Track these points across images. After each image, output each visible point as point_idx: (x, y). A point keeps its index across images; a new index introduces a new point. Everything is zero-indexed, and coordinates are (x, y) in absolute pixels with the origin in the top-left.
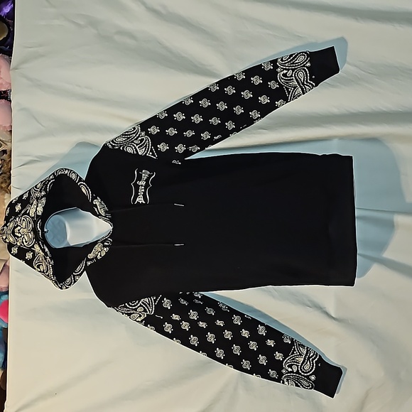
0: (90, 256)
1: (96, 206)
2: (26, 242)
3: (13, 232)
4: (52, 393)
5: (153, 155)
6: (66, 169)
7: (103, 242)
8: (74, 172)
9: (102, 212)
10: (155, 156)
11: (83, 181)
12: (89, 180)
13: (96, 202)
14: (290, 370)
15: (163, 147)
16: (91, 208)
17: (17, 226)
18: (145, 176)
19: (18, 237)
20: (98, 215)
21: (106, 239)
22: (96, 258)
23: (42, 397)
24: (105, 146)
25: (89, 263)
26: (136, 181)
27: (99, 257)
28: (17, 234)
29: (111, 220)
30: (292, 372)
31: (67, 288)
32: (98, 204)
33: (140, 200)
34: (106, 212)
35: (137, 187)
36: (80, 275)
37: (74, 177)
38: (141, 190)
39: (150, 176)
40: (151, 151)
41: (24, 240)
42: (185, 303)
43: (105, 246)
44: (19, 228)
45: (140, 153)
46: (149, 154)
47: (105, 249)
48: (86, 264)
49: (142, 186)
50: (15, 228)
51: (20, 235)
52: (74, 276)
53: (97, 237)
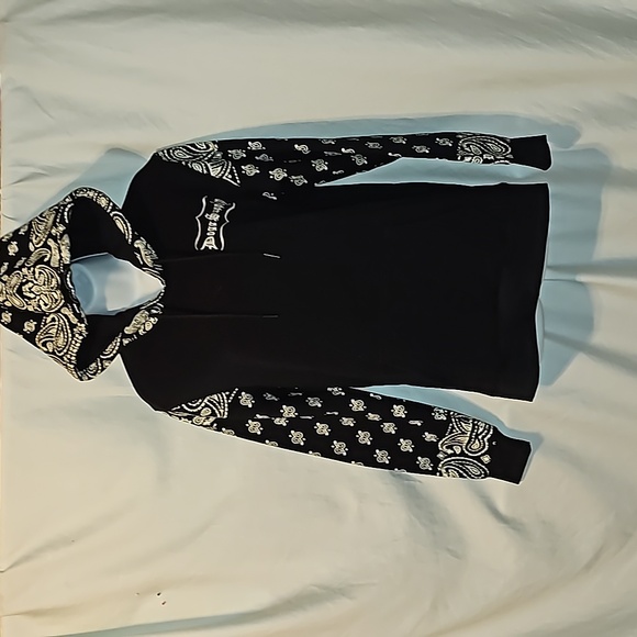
0: (128, 330)
1: (138, 250)
2: (46, 305)
3: (20, 291)
4: (68, 541)
5: (234, 179)
6: (91, 190)
7: (148, 309)
8: (104, 196)
9: (148, 261)
10: (235, 181)
11: (119, 211)
12: (128, 210)
13: (139, 244)
14: (450, 452)
15: (250, 170)
16: (130, 254)
17: (27, 282)
18: (218, 208)
19: (29, 298)
20: (142, 266)
21: (155, 305)
22: (137, 333)
23: (52, 546)
24: (156, 157)
25: (126, 342)
26: (204, 214)
27: (141, 332)
28: (28, 294)
29: (163, 275)
30: (455, 454)
31: (90, 379)
32: (141, 247)
33: (210, 244)
34: (154, 261)
35: (205, 222)
36: (112, 359)
37: (103, 202)
38: (212, 228)
39: (226, 208)
40: (231, 173)
41: (41, 303)
42: (274, 398)
43: (152, 315)
44: (30, 285)
45: (212, 174)
46: (227, 177)
47: (152, 319)
48: (121, 342)
49: (213, 221)
50: (23, 284)
51: (32, 296)
52: (102, 360)
53: (140, 300)
